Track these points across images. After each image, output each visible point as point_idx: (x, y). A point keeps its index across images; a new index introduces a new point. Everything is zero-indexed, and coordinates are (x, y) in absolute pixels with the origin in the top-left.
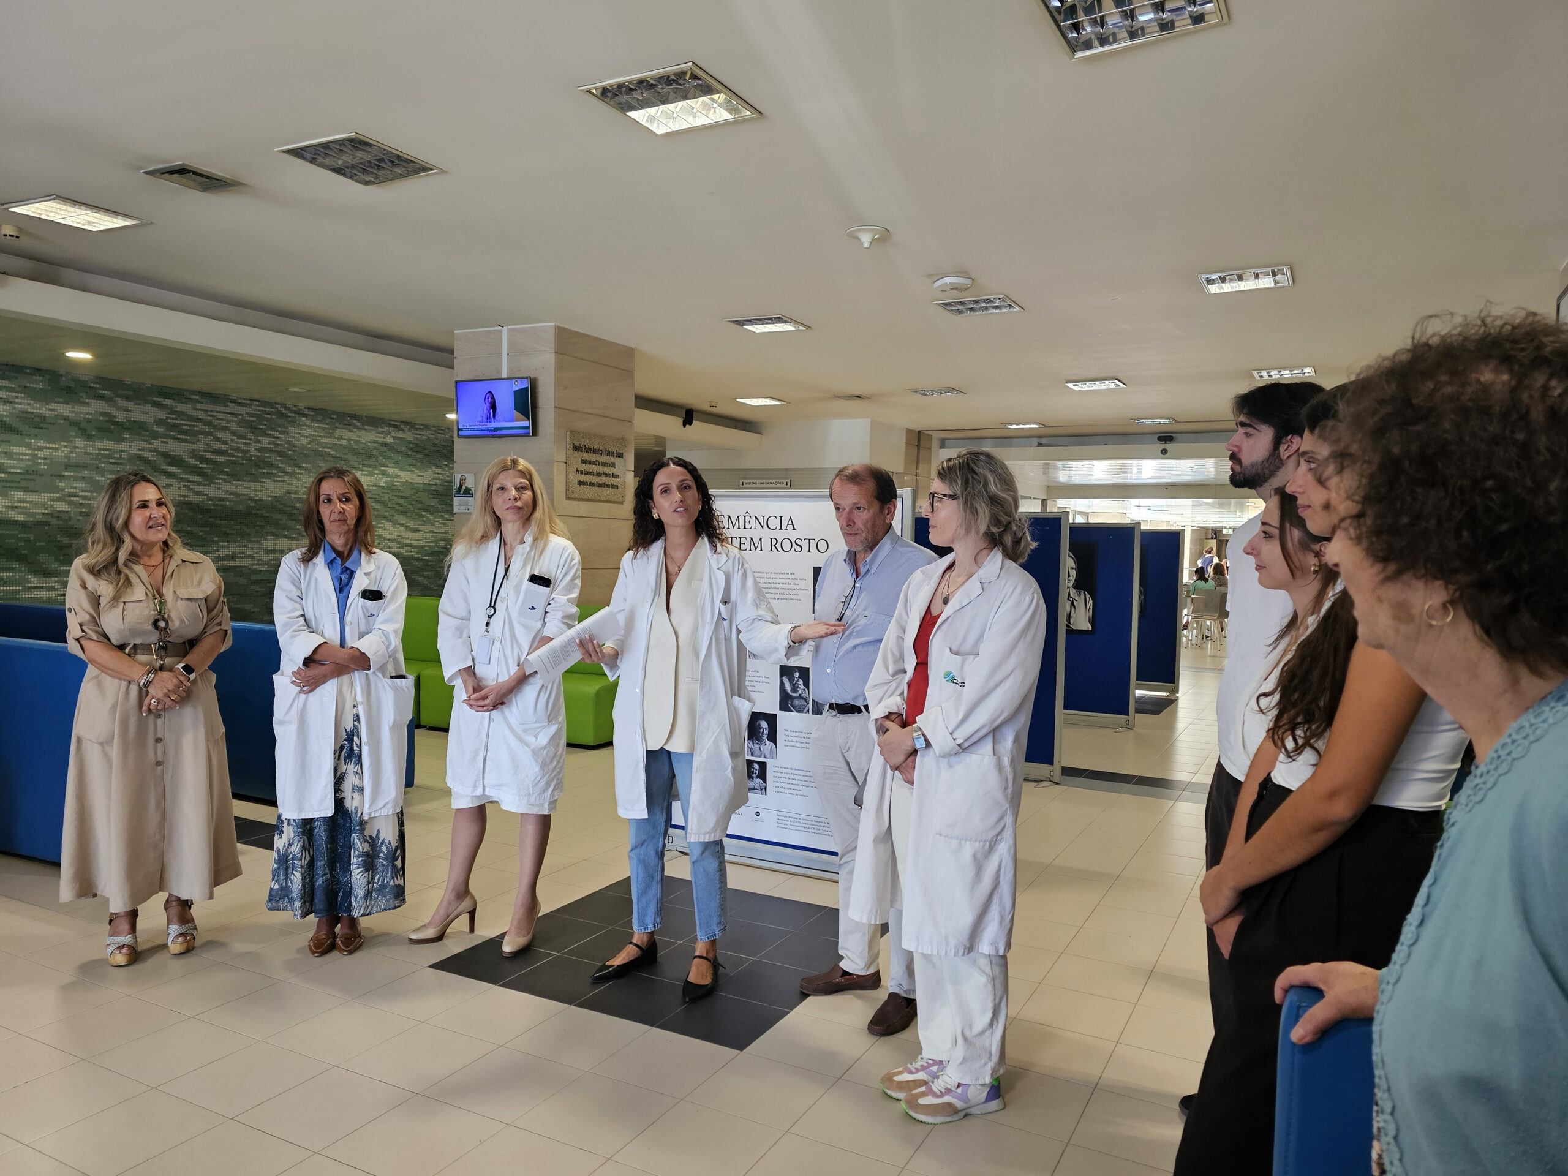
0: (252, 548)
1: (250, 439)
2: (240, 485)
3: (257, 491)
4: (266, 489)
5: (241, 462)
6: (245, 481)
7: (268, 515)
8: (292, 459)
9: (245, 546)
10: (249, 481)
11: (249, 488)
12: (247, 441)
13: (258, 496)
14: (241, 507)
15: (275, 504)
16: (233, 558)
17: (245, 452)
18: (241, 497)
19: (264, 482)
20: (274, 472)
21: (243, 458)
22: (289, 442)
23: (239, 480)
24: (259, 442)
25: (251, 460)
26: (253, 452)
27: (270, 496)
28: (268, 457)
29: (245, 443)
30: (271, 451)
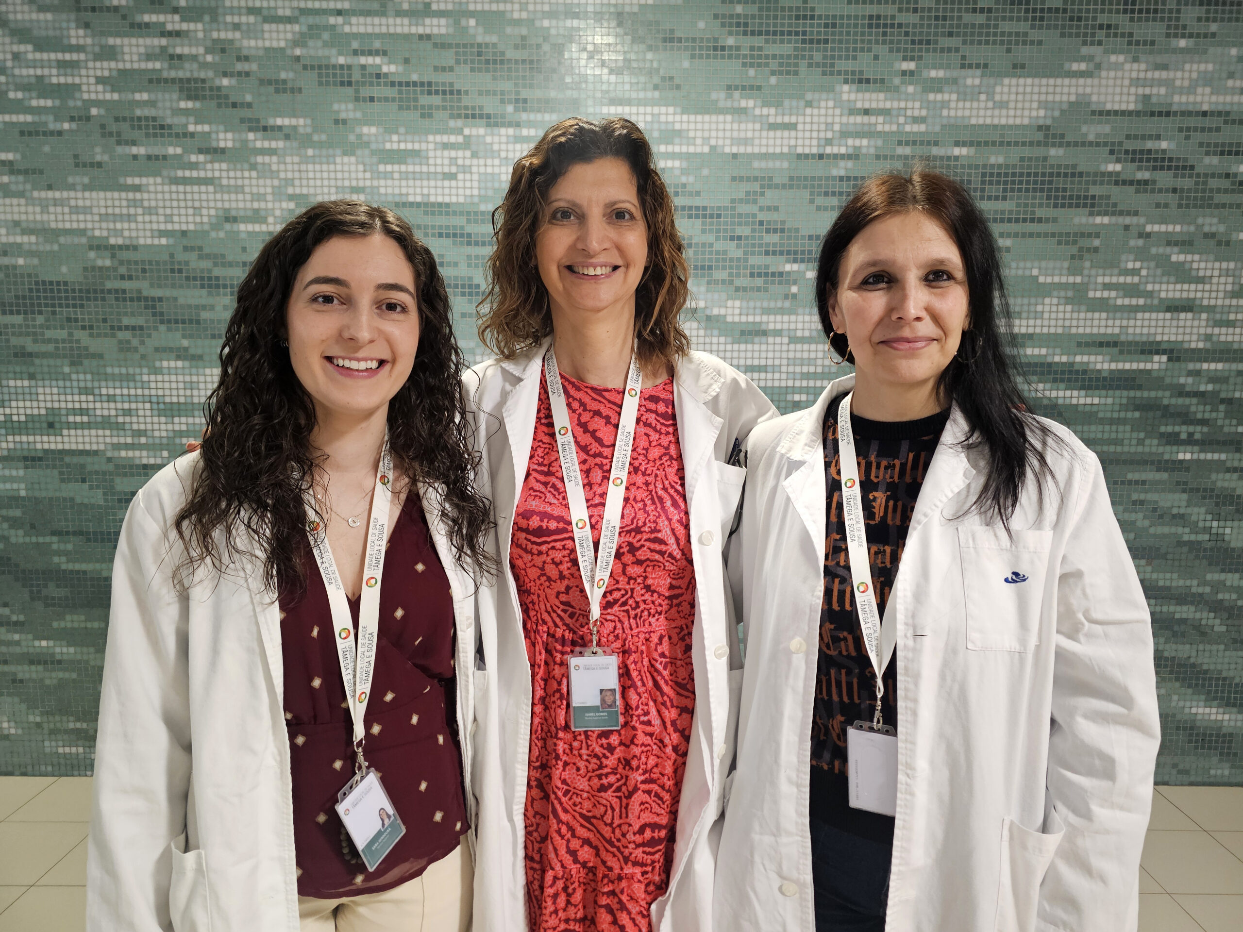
0: (111, 398)
1: (79, 49)
2: (56, 202)
3: (116, 218)
4: (150, 211)
5: (52, 126)
6: (72, 187)
7: (157, 293)
8: (234, 105)
9: (86, 391)
10: (86, 188)
11: (86, 210)
12: (67, 57)
13: (118, 233)
14: (65, 271)
15: (180, 256)
16: (51, 425)
17: (66, 91)
18: (62, 240)
19: (137, 188)
20: (171, 150)
21: (57, 113)
22: (221, 48)
23: (50, 188)
24: (110, 54)
25: (88, 118)
26: (91, 91)
27: (162, 233)
28: (145, 103)
29: (62, 65)
30: (155, 81)
